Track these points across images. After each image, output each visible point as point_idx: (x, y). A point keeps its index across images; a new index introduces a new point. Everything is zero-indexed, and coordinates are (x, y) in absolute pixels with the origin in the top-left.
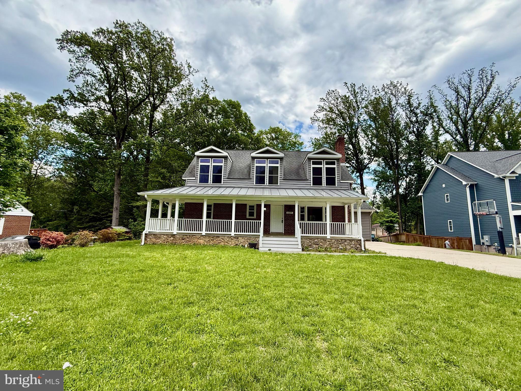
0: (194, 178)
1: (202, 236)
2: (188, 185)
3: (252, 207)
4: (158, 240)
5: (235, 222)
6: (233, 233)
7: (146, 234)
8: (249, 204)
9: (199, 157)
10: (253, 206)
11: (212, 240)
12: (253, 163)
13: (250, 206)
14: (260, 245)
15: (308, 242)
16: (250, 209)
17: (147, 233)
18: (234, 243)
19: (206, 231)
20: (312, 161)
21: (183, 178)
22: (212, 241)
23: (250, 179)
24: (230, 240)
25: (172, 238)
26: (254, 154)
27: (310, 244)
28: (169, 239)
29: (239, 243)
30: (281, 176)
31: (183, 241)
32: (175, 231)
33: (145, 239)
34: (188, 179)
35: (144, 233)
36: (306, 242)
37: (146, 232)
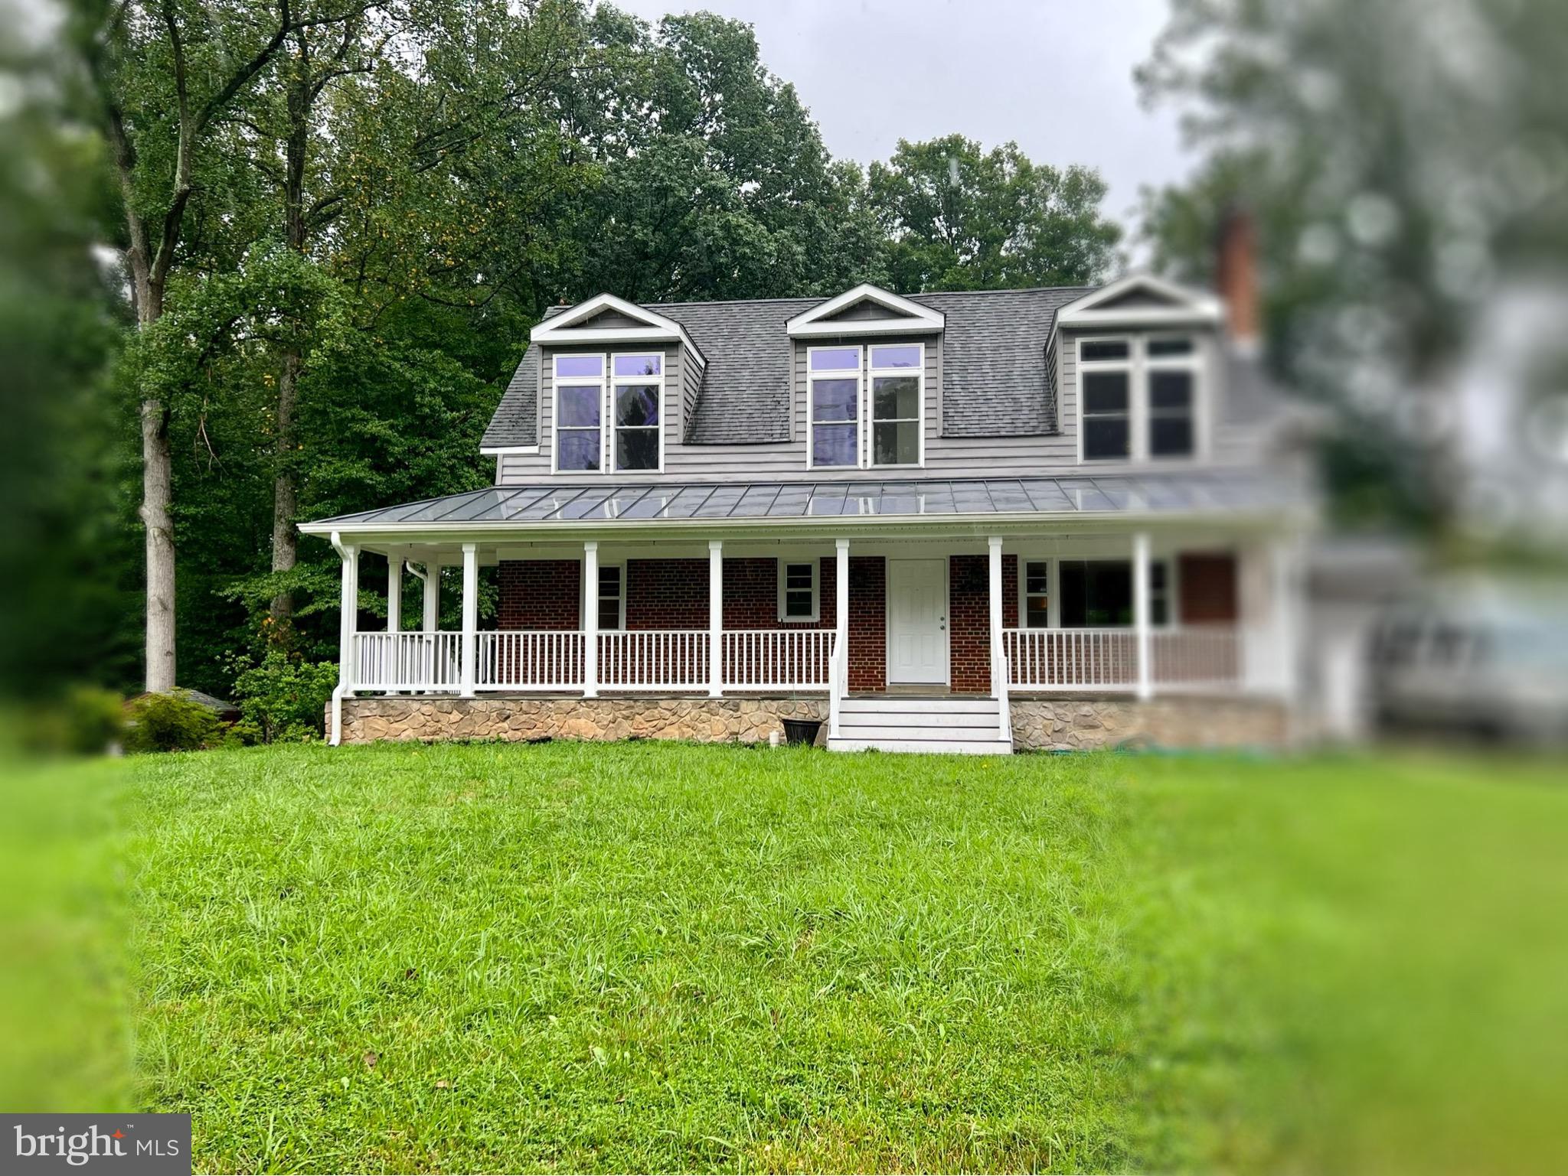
0: (534, 450)
1: (585, 700)
2: (507, 481)
3: (799, 574)
4: (396, 725)
5: (724, 636)
6: (716, 687)
7: (344, 700)
8: (787, 556)
9: (550, 349)
10: (806, 569)
11: (626, 718)
12: (800, 368)
13: (792, 569)
14: (834, 731)
15: (1050, 715)
16: (791, 583)
17: (350, 695)
18: (721, 727)
19: (600, 681)
20: (1079, 342)
21: (483, 451)
22: (626, 724)
23: (790, 442)
24: (705, 716)
25: (455, 716)
26: (800, 326)
27: (1059, 725)
28: (444, 718)
29: (745, 726)
30: (932, 424)
31: (505, 725)
32: (466, 686)
33: (345, 723)
34: (505, 456)
35: (337, 694)
36: (1039, 720)
37: (345, 692)
